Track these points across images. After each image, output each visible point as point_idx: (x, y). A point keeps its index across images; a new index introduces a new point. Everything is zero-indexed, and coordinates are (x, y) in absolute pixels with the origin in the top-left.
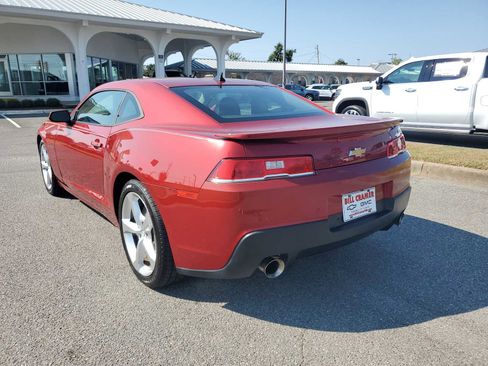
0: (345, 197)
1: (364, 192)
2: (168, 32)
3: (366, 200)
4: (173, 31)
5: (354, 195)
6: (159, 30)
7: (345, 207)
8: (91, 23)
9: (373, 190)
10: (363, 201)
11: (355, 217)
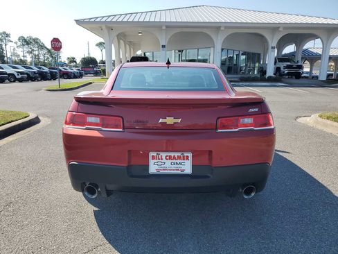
0: (151, 154)
1: (176, 154)
2: (281, 29)
3: (178, 161)
4: (284, 28)
5: (164, 155)
6: (274, 28)
7: (151, 162)
8: (226, 27)
9: (190, 155)
10: (174, 161)
11: (162, 172)
